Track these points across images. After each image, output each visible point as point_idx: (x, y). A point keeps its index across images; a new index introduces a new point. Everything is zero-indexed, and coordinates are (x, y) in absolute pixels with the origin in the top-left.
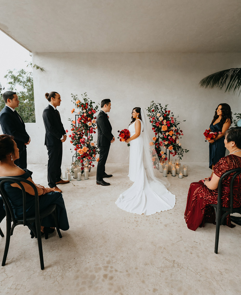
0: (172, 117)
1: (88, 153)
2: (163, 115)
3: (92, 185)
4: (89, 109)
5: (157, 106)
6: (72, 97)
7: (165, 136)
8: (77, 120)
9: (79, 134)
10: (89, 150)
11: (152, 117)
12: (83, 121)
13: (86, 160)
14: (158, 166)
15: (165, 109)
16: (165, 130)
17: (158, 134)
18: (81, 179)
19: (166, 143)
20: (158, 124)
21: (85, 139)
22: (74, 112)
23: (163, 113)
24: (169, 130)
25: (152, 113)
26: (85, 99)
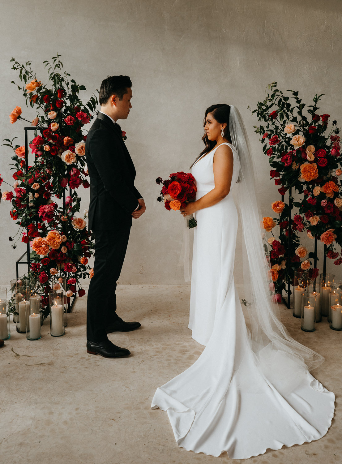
0: (334, 135)
1: (64, 250)
2: (307, 128)
3: (71, 357)
4: (68, 108)
5: (286, 99)
6: (14, 68)
7: (310, 197)
8: (31, 143)
9: (37, 191)
10: (67, 241)
11: (269, 136)
12: (47, 148)
13: (59, 275)
14: (287, 296)
15: (312, 109)
16: (312, 179)
17: (287, 193)
18: (43, 333)
19: (314, 221)
20: (287, 159)
21: (56, 206)
22: (19, 117)
23: (307, 122)
24: (325, 177)
25: (270, 123)
26: (55, 75)
